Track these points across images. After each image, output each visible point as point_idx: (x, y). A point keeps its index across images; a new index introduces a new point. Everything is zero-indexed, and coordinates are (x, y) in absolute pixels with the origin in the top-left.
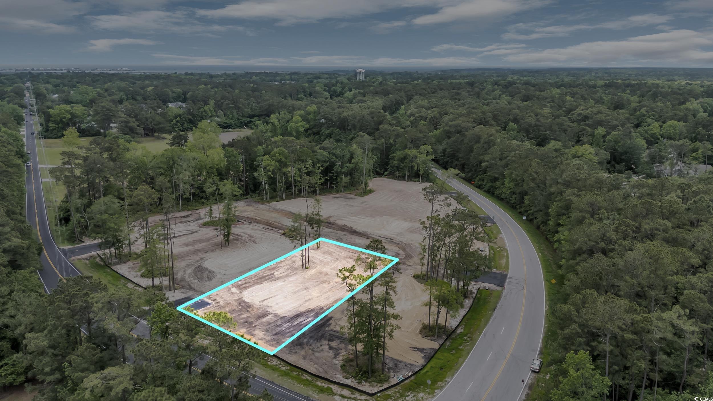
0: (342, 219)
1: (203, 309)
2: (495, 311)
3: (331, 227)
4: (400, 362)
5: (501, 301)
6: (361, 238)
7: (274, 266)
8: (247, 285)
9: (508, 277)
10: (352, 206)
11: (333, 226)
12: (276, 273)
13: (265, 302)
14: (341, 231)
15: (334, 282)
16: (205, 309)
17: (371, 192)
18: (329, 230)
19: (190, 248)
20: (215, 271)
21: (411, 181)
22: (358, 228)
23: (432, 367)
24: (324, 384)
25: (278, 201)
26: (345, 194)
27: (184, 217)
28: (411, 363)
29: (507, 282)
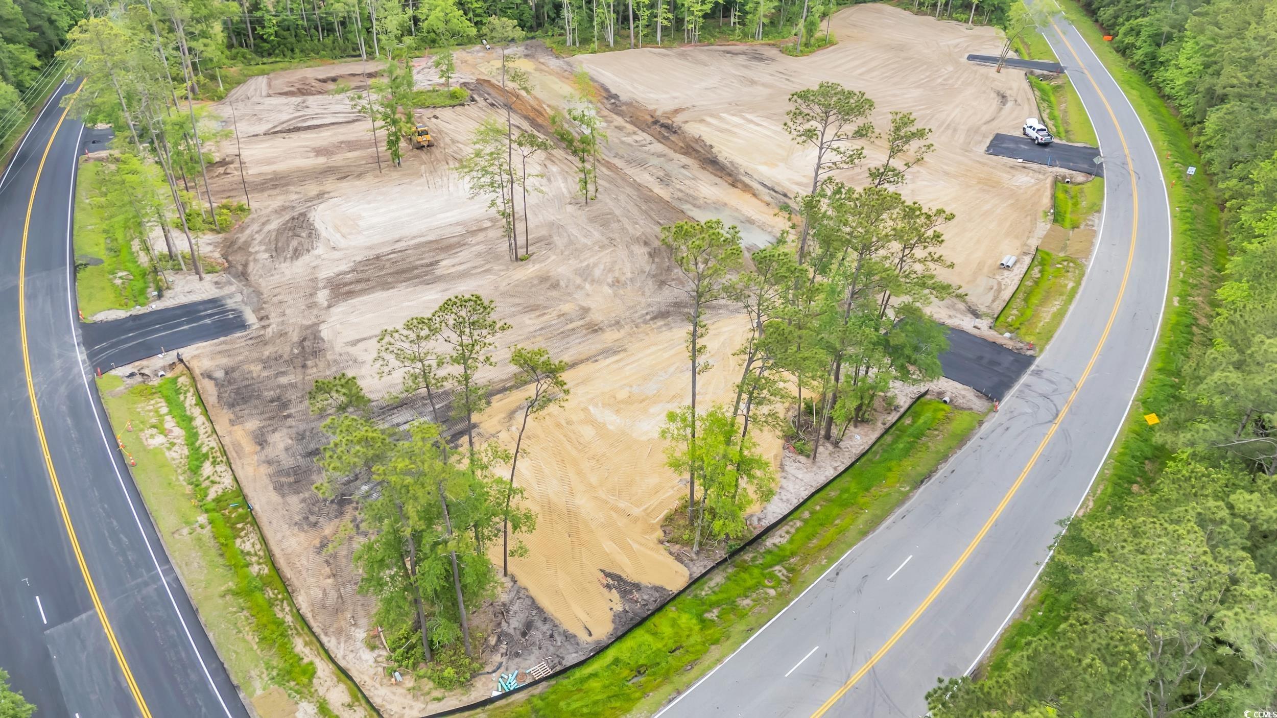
0: (702, 121)
1: (222, 339)
2: (923, 488)
3: (667, 138)
4: (545, 620)
5: (959, 453)
6: (718, 180)
7: (453, 241)
8: (359, 287)
9: (1033, 367)
10: (753, 82)
11: (673, 138)
12: (443, 263)
13: (361, 346)
14: (685, 154)
15: (555, 314)
16: (224, 342)
17: (826, 43)
18: (658, 147)
19: (322, 160)
20: (324, 234)
21: (950, 17)
22: (725, 152)
23: (616, 661)
24: (307, 650)
25: (594, 52)
26: (759, 44)
27: (370, 75)
28: (572, 631)
29: (1017, 387)
